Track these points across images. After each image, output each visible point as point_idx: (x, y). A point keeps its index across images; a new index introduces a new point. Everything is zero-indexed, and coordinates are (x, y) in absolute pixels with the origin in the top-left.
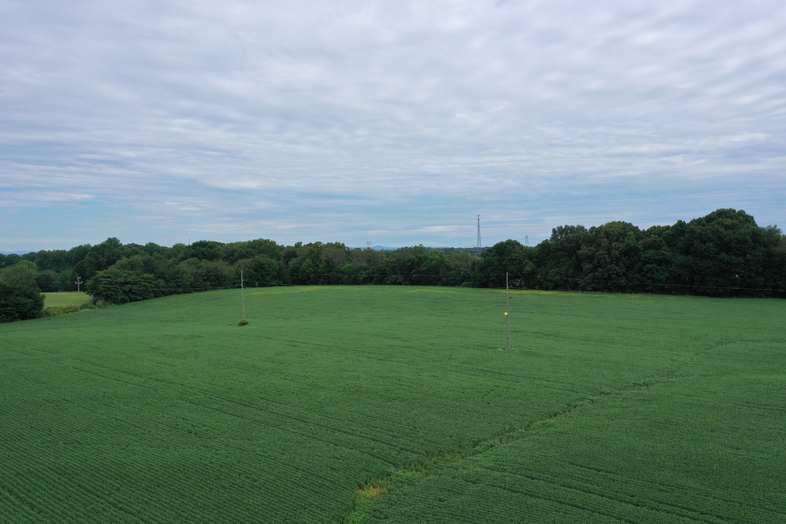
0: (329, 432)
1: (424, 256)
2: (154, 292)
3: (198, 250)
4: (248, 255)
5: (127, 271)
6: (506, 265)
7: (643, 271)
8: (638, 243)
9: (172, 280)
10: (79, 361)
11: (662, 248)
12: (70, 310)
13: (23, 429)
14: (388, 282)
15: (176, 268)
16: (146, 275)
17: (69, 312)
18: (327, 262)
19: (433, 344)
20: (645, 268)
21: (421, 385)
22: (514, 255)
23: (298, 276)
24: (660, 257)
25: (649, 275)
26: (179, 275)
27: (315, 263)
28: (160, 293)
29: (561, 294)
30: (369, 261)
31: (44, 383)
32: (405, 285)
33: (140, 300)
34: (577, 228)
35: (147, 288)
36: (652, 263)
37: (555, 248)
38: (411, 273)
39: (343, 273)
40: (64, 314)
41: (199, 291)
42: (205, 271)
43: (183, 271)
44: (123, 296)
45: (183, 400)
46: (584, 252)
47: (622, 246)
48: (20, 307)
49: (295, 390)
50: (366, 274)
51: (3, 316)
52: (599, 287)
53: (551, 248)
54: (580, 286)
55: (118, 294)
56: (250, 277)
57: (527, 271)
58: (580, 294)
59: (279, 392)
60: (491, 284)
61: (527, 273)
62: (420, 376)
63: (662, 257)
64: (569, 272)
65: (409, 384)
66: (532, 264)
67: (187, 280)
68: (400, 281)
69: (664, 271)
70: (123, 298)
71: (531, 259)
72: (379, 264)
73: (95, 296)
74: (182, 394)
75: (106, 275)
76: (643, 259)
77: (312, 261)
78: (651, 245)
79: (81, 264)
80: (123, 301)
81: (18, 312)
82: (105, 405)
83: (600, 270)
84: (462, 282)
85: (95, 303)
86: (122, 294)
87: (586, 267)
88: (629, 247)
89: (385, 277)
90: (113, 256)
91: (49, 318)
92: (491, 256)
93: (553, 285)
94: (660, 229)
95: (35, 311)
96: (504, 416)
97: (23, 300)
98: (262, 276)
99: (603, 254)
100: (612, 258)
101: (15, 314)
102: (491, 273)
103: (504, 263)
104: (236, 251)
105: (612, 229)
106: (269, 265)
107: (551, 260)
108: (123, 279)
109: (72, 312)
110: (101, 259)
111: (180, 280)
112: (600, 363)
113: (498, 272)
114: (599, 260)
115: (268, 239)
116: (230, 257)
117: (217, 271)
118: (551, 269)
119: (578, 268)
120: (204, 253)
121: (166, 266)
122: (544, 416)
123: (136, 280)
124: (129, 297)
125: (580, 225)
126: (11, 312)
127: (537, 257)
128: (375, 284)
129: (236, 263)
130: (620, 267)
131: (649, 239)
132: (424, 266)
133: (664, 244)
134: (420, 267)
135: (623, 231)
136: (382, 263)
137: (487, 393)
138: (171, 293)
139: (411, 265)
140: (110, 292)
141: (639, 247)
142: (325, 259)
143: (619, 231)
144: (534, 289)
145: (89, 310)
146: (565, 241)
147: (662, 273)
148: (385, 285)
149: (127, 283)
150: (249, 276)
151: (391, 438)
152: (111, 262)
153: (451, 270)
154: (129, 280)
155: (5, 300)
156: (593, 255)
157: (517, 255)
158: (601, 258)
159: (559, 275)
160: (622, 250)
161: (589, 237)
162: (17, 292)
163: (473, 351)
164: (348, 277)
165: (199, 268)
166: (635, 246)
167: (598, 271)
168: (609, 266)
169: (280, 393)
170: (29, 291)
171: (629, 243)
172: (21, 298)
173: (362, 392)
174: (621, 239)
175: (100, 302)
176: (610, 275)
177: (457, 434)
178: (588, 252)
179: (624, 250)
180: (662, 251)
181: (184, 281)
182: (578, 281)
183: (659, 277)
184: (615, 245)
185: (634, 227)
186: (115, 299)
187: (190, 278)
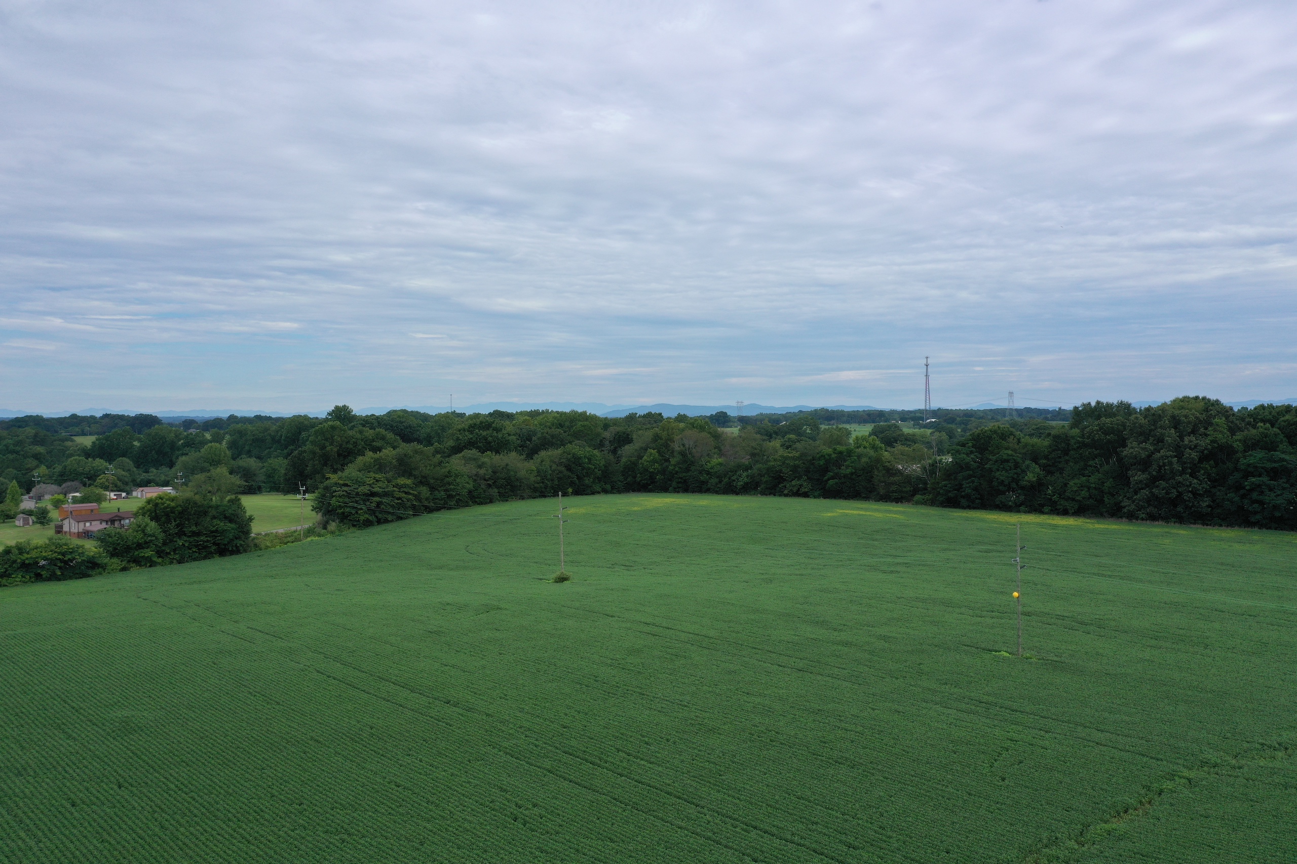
0: (738, 830)
1: (847, 449)
2: (414, 507)
3: (477, 434)
4: (554, 440)
5: (372, 475)
6: (991, 470)
7: (1244, 488)
8: (1232, 437)
9: (440, 487)
10: (322, 656)
11: (1278, 447)
12: (289, 539)
13: (260, 798)
14: (786, 492)
15: (445, 467)
16: (402, 481)
17: (288, 542)
18: (682, 455)
19: (885, 638)
20: (1246, 483)
21: (880, 732)
22: (1005, 453)
23: (635, 477)
24: (1276, 465)
25: (1255, 495)
26: (450, 480)
27: (663, 456)
28: (422, 508)
29: (1091, 526)
30: (753, 455)
31: (278, 703)
32: (815, 497)
33: (392, 521)
34: (1119, 406)
35: (402, 501)
36: (1260, 476)
37: (1079, 442)
38: (826, 478)
39: (708, 473)
40: (280, 546)
41: (481, 503)
42: (490, 471)
43: (457, 472)
44: (367, 516)
45: (494, 748)
46: (1132, 453)
47: (1204, 443)
48: (219, 536)
49: (670, 734)
50: (747, 476)
51: (194, 550)
52: (1160, 514)
53: (1072, 442)
54: (1125, 510)
55: (359, 512)
56: (560, 479)
57: (1029, 481)
58: (1127, 527)
59: (643, 736)
60: (964, 502)
61: (1029, 484)
62: (874, 709)
63: (1280, 464)
64: (1105, 484)
65: (860, 729)
66: (1037, 470)
67: (464, 487)
68: (806, 490)
69: (1284, 489)
70: (368, 519)
71: (1035, 460)
72: (770, 461)
73: (324, 514)
74: (491, 735)
75: (341, 482)
76: (1243, 467)
77: (659, 452)
78: (1258, 441)
79: (299, 454)
80: (368, 524)
81: (214, 544)
82: (375, 752)
83: (1163, 483)
84: (913, 495)
85: (325, 528)
86: (365, 513)
87: (1136, 478)
88: (1216, 445)
89: (779, 483)
90: (347, 443)
91: (259, 553)
92: (964, 453)
93: (1076, 507)
94: (1274, 411)
95: (239, 542)
96: (1034, 808)
97: (221, 525)
98: (578, 478)
99: (1168, 457)
100: (1185, 463)
101: (210, 547)
102: (964, 482)
103: (987, 466)
104: (535, 433)
105: (1185, 412)
106: (590, 459)
107: (1071, 463)
108: (367, 488)
109: (292, 542)
110: (328, 448)
111: (452, 487)
112: (1190, 693)
113: (976, 481)
114: (1160, 467)
115: (585, 410)
116: (525, 442)
117: (508, 470)
118: (1073, 478)
119: (1122, 478)
120: (486, 439)
121: (431, 465)
122: (1105, 811)
123: (386, 490)
124: (377, 517)
125: (1123, 400)
126: (205, 544)
127: (1046, 457)
128: (763, 493)
129: (536, 455)
130: (1199, 480)
131: (1254, 431)
132: (847, 467)
133: (1282, 440)
134: (840, 469)
135: (1204, 415)
136: (775, 460)
137: (997, 754)
138: (438, 509)
139: (824, 464)
140: (348, 510)
141: (1235, 446)
142: (679, 449)
143: (1198, 415)
144: (1042, 512)
145: (317, 538)
146: (1097, 430)
147: (1279, 492)
148: (780, 495)
149: (373, 494)
150: (558, 478)
151: (845, 849)
152: (346, 455)
153: (894, 475)
154: (376, 489)
155: (196, 525)
156: (1149, 456)
157: (1010, 452)
158: (1164, 465)
159: (1086, 489)
160: (1204, 450)
161: (1141, 426)
162: (213, 512)
163: (958, 657)
164: (717, 480)
165: (480, 467)
166: (1226, 442)
167: (1157, 487)
168: (1179, 478)
169: (646, 739)
170: (230, 511)
171: (1216, 437)
172: (219, 522)
173: (781, 743)
174: (1202, 430)
175: (333, 526)
176: (1180, 494)
177: (959, 847)
178: (1139, 452)
179: (1206, 449)
180: (1278, 454)
181: (459, 488)
182: (1121, 502)
183: (1273, 500)
184: (1191, 441)
185: (1225, 407)
186: (356, 521)
187: (468, 483)
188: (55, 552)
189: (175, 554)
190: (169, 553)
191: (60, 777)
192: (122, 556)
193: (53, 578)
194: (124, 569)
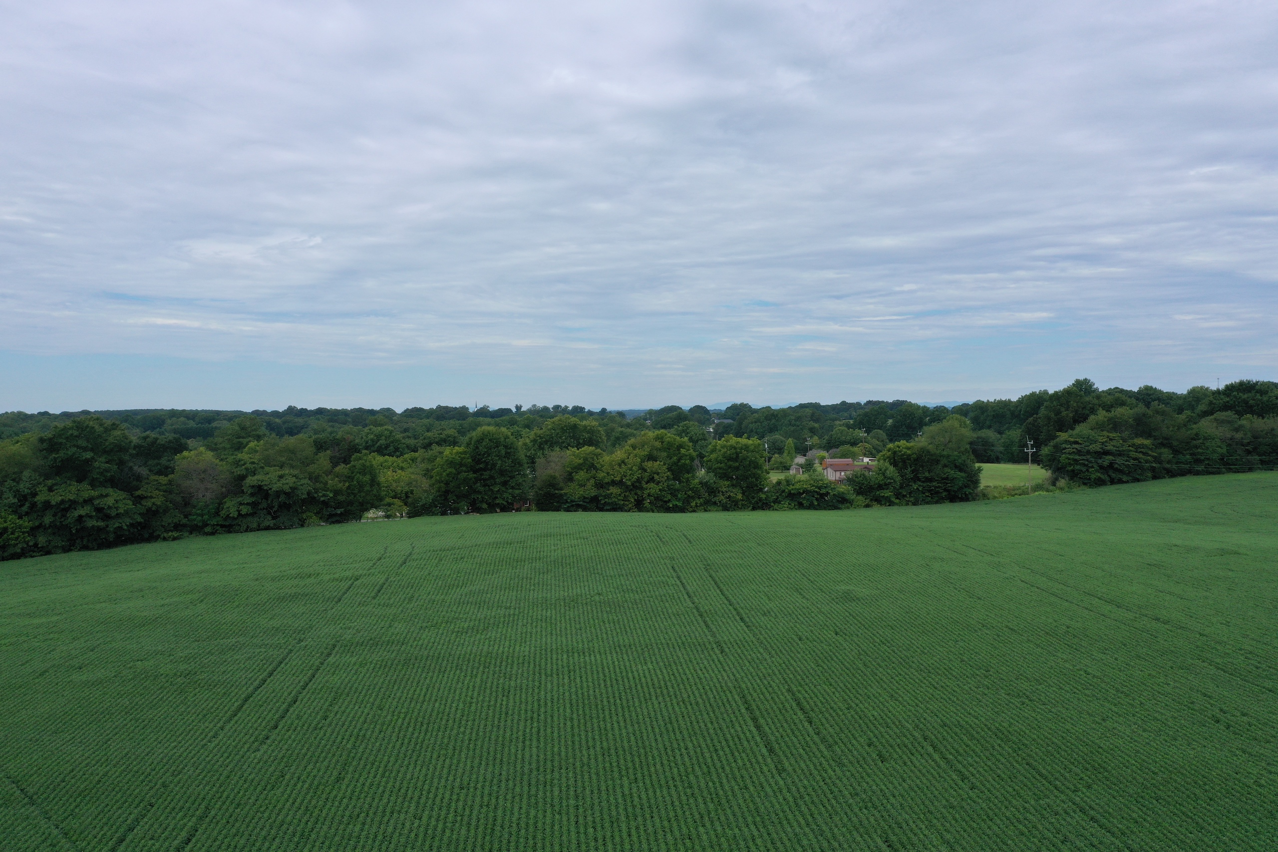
2: (1153, 469)
3: (1236, 397)
5: (1105, 433)
9: (1186, 450)
12: (1017, 492)
13: (951, 660)
15: (1192, 429)
16: (1139, 441)
17: (1016, 494)
26: (1198, 442)
28: (1163, 471)
31: (979, 598)
33: (1127, 482)
35: (1140, 462)
40: (1008, 497)
41: (1237, 471)
42: (1249, 435)
43: (1205, 435)
44: (1099, 474)
45: (1204, 662)
48: (949, 483)
51: (927, 494)
55: (1091, 470)
67: (1214, 451)
70: (1100, 478)
73: (1054, 472)
74: (1202, 651)
75: (1072, 440)
79: (1034, 420)
80: (1100, 483)
81: (945, 490)
82: (1069, 646)
85: (1054, 484)
86: (1097, 471)
90: (1083, 408)
91: (987, 501)
95: (968, 491)
97: (952, 473)
101: (942, 493)
108: (1099, 446)
109: (1020, 495)
110: (1064, 413)
111: (1200, 450)
120: (1247, 403)
121: (1174, 426)
123: (1121, 449)
124: (1109, 476)
126: (937, 490)
138: (1183, 473)
140: (1078, 467)
145: (1045, 493)
149: (1107, 453)
152: (1080, 418)
154: (1109, 447)
155: (929, 471)
162: (944, 461)
165: (1237, 430)
170: (960, 461)
172: (949, 470)
175: (1062, 483)
181: (1208, 452)
186: (1086, 479)
187: (1220, 447)
188: (813, 486)
189: (910, 497)
190: (905, 496)
191: (794, 621)
192: (866, 495)
193: (811, 507)
194: (867, 506)
